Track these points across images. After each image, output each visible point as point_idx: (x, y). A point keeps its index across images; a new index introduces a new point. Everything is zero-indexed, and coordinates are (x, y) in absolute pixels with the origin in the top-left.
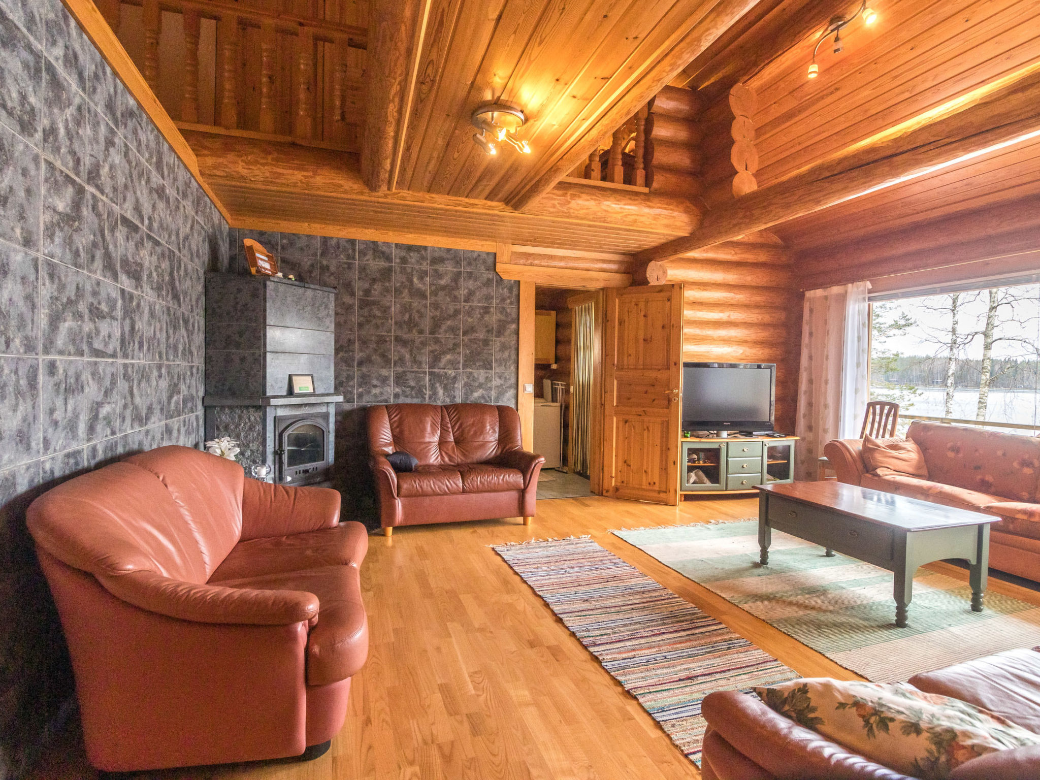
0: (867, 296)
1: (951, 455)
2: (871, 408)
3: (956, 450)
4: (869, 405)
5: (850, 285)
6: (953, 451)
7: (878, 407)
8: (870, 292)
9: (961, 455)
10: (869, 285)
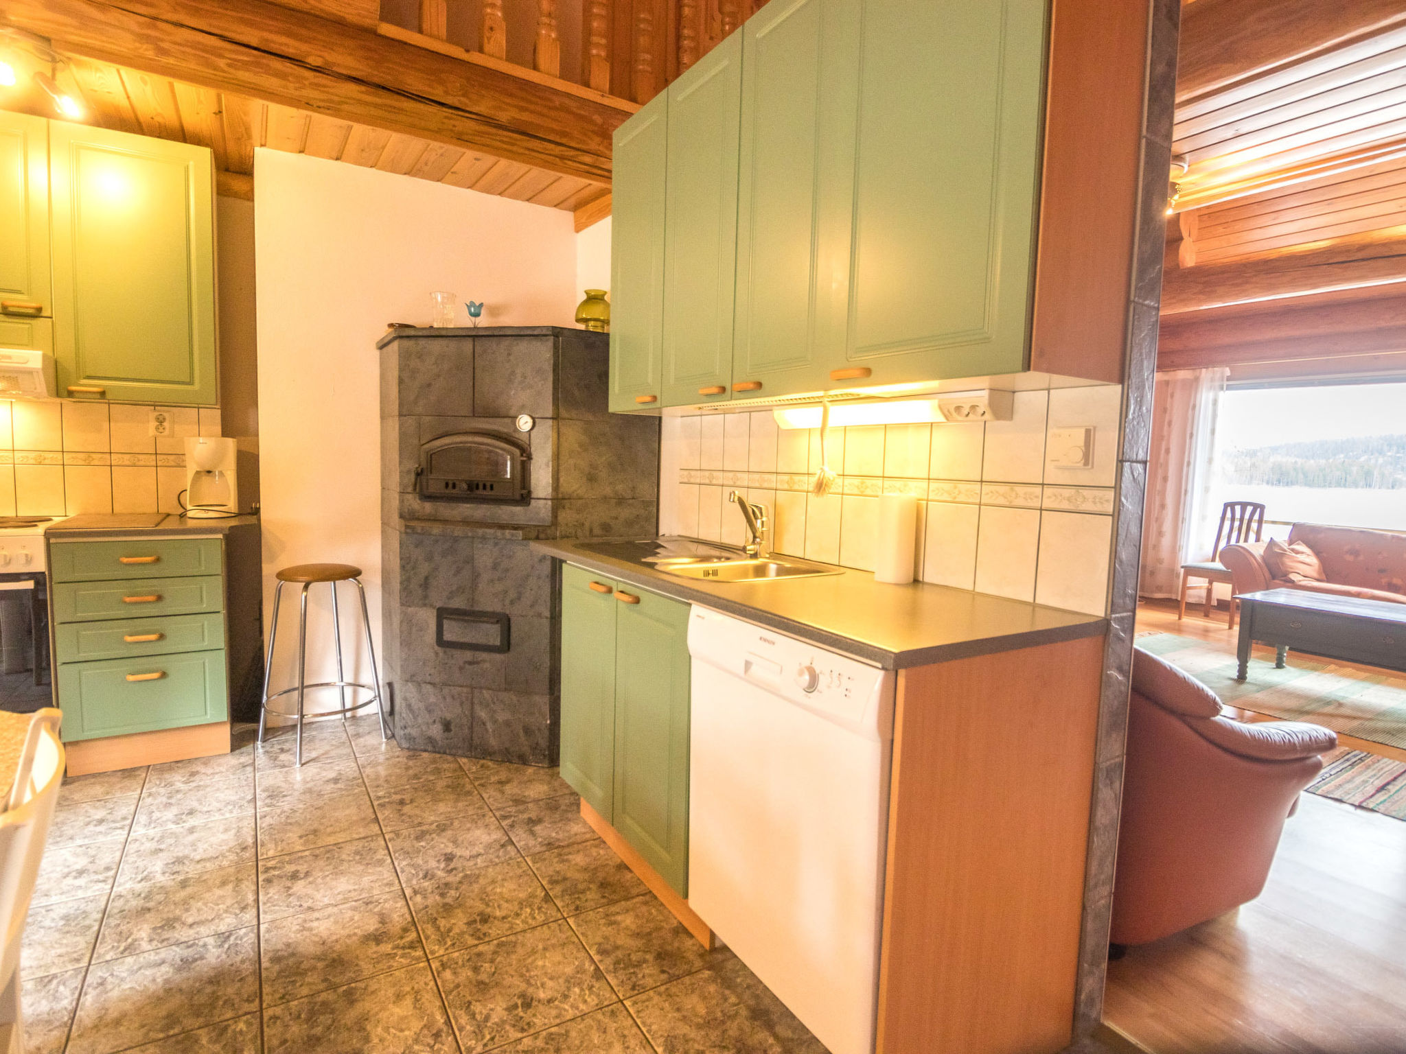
0: (1225, 383)
1: (1349, 558)
2: (1229, 509)
3: (1356, 553)
4: (1226, 506)
5: (1204, 370)
6: (1351, 554)
7: (1238, 508)
8: (1229, 379)
9: (1361, 558)
10: (1227, 372)
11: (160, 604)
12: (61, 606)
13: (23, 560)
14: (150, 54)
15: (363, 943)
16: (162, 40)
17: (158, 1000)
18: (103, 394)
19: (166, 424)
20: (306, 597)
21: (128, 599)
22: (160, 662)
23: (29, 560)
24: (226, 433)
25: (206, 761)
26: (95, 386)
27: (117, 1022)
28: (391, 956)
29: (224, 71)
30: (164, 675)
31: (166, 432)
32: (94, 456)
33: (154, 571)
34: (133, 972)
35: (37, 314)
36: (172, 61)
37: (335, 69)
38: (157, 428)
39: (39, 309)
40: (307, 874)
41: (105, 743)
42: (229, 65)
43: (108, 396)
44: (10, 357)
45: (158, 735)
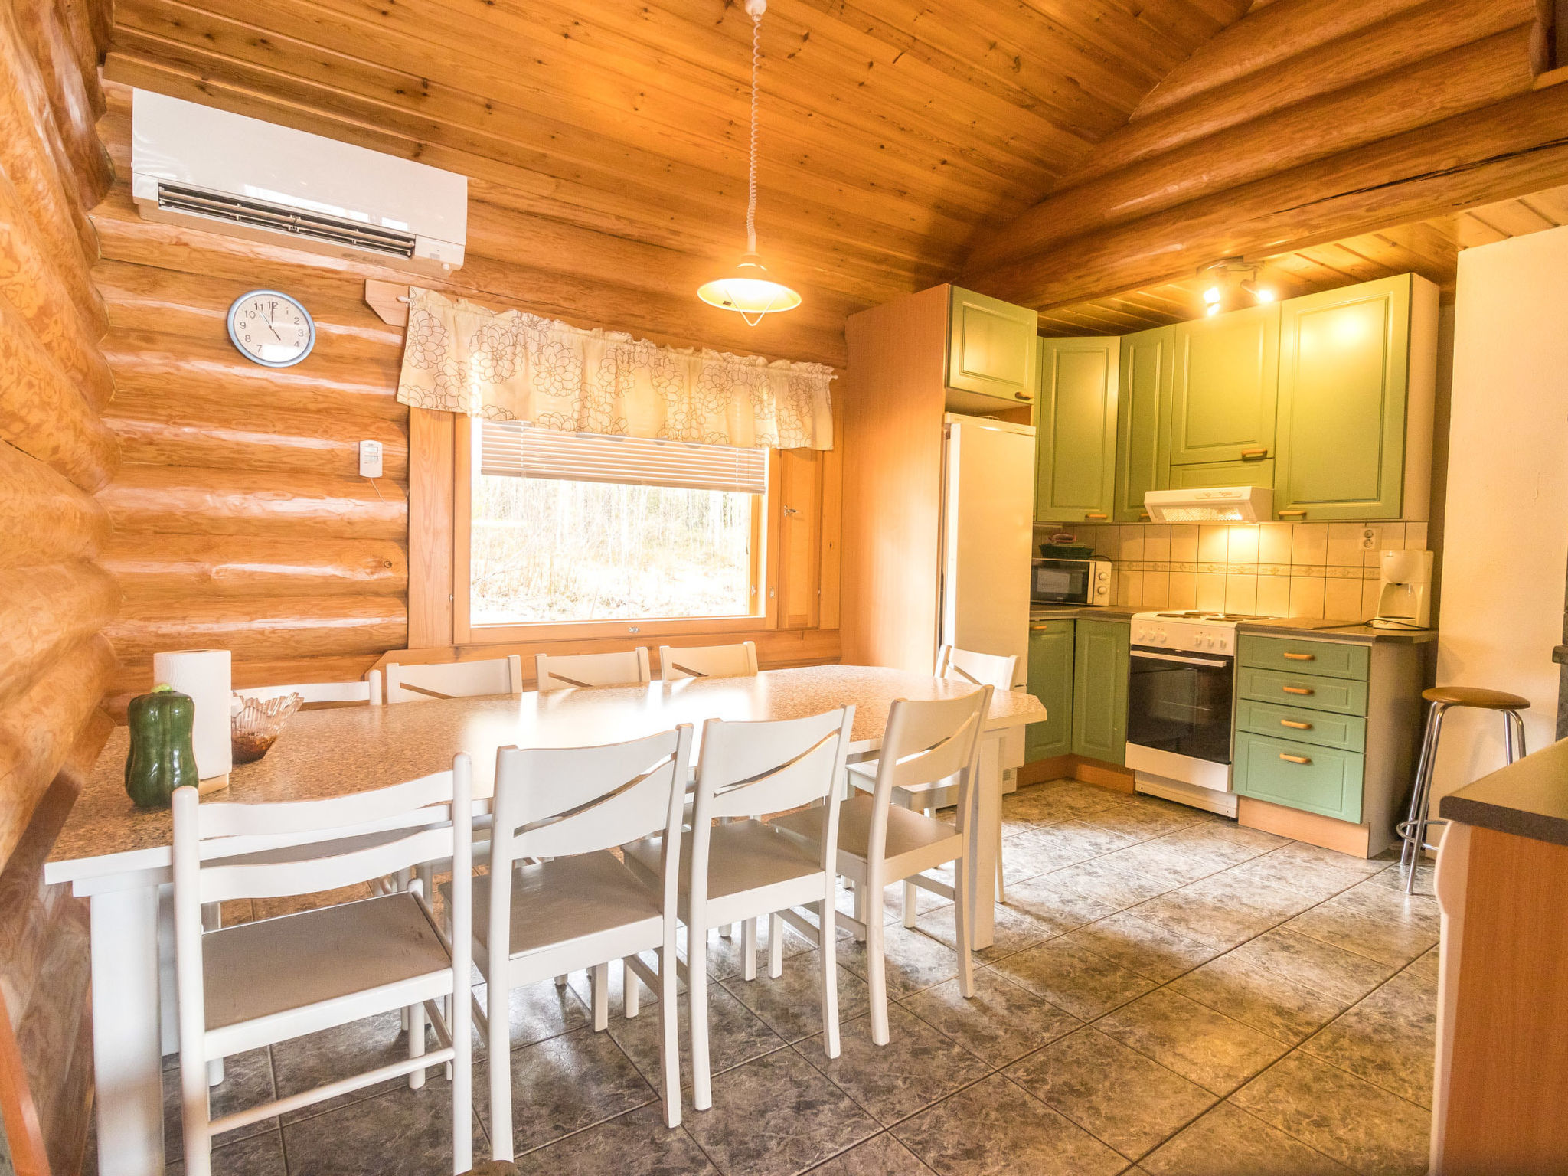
11: (1310, 698)
12: (1243, 684)
13: (1218, 645)
14: (1306, 234)
15: (1268, 1006)
16: (1311, 219)
17: (1127, 944)
18: (1304, 515)
19: (1373, 539)
20: (1441, 719)
21: (1286, 689)
22: (1310, 751)
23: (1223, 645)
24: (1428, 548)
25: (1337, 854)
26: (1298, 509)
27: (1100, 939)
28: (1273, 1025)
29: (1364, 218)
30: (1308, 762)
31: (1373, 547)
32: (1313, 568)
33: (1308, 668)
34: (1134, 926)
35: (1263, 457)
36: (1323, 230)
37: (1471, 161)
38: (1365, 544)
39: (1265, 453)
40: (1297, 953)
41: (1266, 806)
42: (1368, 210)
43: (1309, 517)
44: (1230, 494)
45: (1306, 817)
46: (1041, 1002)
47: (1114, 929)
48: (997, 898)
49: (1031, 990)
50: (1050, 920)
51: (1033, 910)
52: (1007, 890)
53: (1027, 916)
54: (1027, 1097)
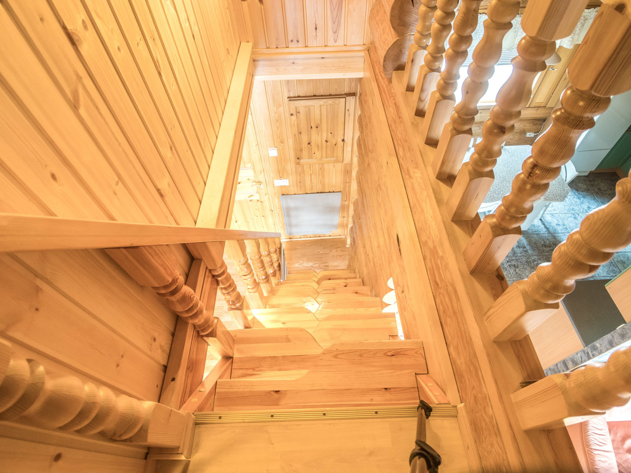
46: (524, 247)
47: (562, 237)
48: (540, 216)
49: (525, 245)
50: (547, 229)
51: (546, 224)
52: (545, 215)
53: (543, 225)
54: (505, 264)
